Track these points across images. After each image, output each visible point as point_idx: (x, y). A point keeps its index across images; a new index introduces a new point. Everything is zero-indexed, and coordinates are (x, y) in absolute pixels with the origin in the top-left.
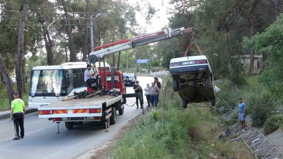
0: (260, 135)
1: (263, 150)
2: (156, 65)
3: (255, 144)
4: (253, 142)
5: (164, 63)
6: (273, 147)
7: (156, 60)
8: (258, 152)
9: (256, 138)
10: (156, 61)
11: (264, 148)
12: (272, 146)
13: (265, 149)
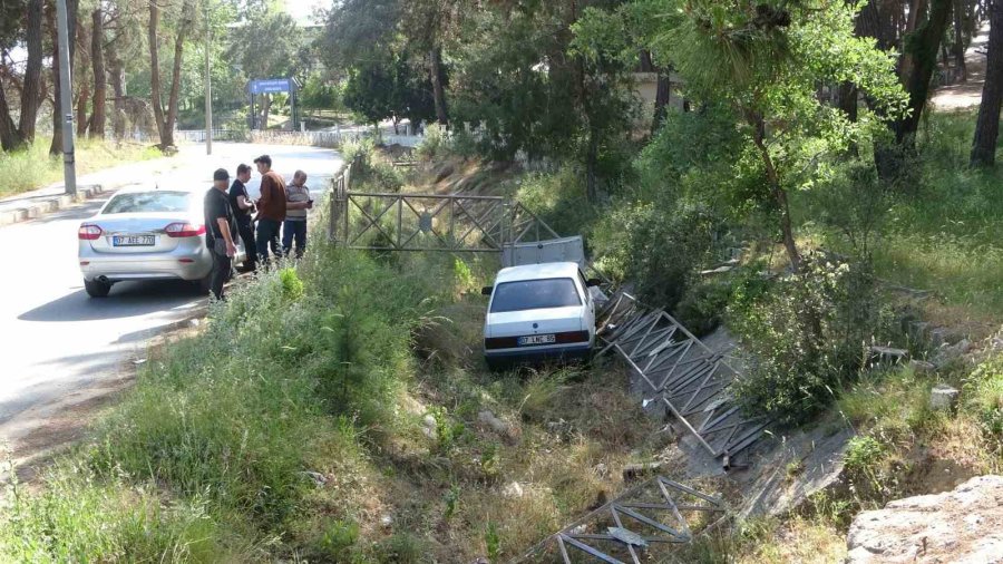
0: (675, 329)
1: (687, 377)
2: (324, 100)
3: (661, 361)
4: (651, 354)
5: (352, 95)
6: (718, 363)
7: (322, 84)
8: (672, 387)
9: (662, 340)
10: (324, 89)
11: (689, 369)
12: (713, 359)
13: (692, 374)
